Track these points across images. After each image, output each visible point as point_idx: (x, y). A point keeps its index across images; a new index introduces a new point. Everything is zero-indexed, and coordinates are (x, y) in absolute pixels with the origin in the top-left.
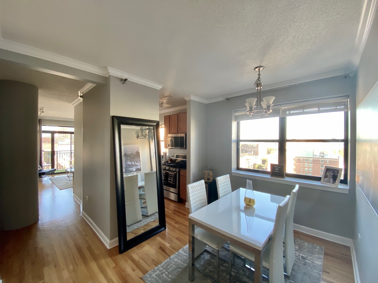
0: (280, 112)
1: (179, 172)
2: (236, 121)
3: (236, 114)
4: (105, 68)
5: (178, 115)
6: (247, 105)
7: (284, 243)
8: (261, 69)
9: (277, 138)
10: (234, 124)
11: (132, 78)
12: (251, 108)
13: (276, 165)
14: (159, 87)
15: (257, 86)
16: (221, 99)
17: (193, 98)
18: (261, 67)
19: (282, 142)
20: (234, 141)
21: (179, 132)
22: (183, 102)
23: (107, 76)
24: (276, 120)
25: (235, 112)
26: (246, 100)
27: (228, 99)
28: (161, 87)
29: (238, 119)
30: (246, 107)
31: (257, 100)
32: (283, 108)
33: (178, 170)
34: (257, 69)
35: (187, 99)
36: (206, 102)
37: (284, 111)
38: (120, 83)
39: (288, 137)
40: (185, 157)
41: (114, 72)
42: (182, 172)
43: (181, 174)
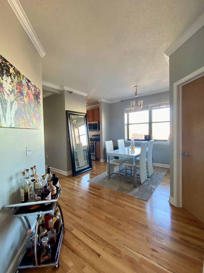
0: (149, 108)
1: (96, 143)
2: (127, 113)
3: (127, 109)
4: (63, 86)
5: (93, 110)
6: (131, 104)
7: (146, 163)
8: (137, 87)
9: (148, 122)
10: (126, 115)
11: (75, 91)
12: (133, 106)
13: (147, 135)
14: (86, 95)
15: (136, 95)
16: (118, 101)
17: (103, 100)
18: (137, 86)
19: (150, 123)
20: (126, 124)
21: (94, 121)
22: (97, 103)
23: (62, 90)
24: (147, 112)
25: (126, 108)
26: (131, 102)
27: (122, 101)
28: (87, 95)
29: (127, 112)
30: (131, 105)
31: (136, 102)
32: (150, 106)
33: (95, 142)
34: (135, 87)
35: (99, 101)
36: (110, 102)
37: (151, 107)
38: (69, 94)
39: (153, 121)
40: (99, 135)
41: (66, 88)
42: (97, 143)
43: (96, 144)
